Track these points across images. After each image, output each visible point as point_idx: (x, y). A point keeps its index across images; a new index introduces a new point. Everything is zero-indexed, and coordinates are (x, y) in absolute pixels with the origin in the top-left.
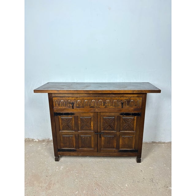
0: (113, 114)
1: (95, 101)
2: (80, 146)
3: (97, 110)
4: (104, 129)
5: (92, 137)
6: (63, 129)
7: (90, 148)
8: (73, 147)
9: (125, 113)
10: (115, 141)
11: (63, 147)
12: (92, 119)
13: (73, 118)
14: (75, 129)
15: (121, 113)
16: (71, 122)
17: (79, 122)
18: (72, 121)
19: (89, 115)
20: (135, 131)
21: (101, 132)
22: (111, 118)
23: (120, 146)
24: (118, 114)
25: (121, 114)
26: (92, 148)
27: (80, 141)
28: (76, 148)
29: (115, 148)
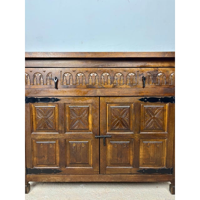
0: (127, 100)
1: (96, 75)
2: (68, 163)
3: (99, 92)
4: (112, 129)
5: (90, 144)
6: (39, 130)
7: (87, 167)
8: (55, 165)
9: (148, 97)
10: (131, 152)
11: (37, 165)
12: (90, 109)
13: (56, 108)
14: (60, 129)
15: (141, 98)
16: (52, 116)
17: (67, 116)
18: (53, 114)
19: (85, 102)
20: (166, 132)
21: (105, 135)
22: (124, 108)
23: (141, 162)
24: (136, 100)
25: (142, 100)
26: (90, 166)
27: (68, 152)
28: (60, 165)
29: (130, 166)
